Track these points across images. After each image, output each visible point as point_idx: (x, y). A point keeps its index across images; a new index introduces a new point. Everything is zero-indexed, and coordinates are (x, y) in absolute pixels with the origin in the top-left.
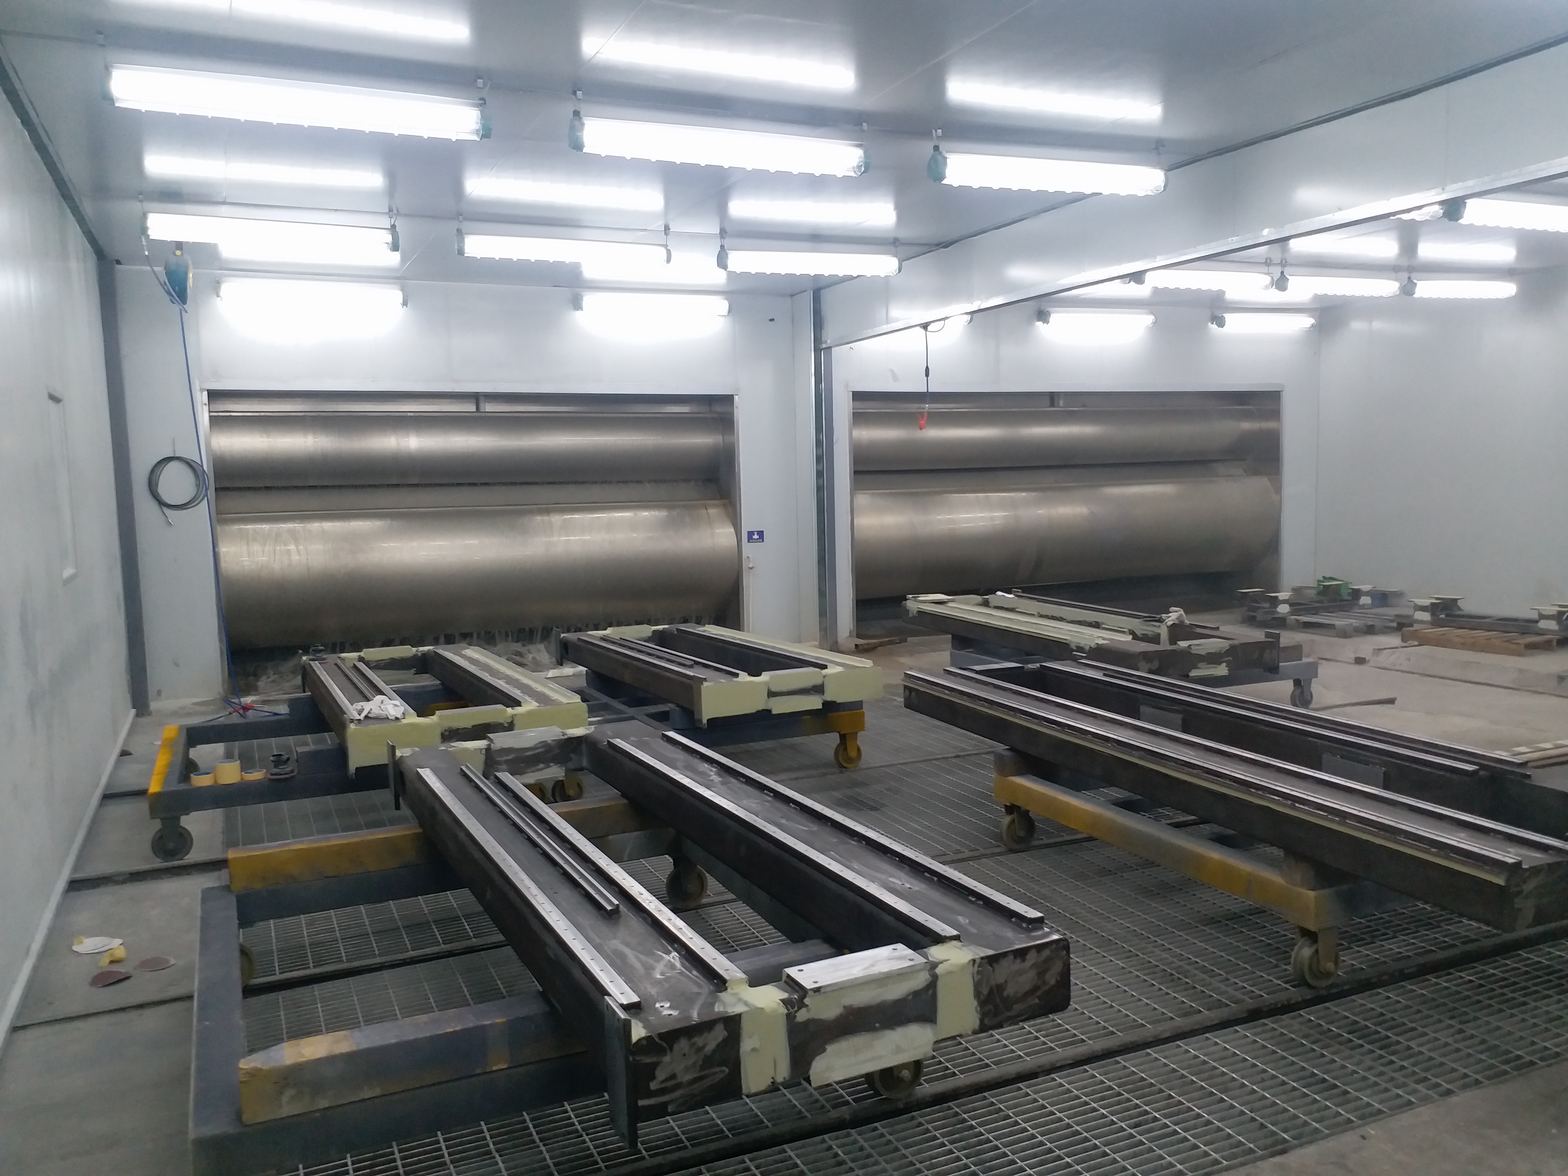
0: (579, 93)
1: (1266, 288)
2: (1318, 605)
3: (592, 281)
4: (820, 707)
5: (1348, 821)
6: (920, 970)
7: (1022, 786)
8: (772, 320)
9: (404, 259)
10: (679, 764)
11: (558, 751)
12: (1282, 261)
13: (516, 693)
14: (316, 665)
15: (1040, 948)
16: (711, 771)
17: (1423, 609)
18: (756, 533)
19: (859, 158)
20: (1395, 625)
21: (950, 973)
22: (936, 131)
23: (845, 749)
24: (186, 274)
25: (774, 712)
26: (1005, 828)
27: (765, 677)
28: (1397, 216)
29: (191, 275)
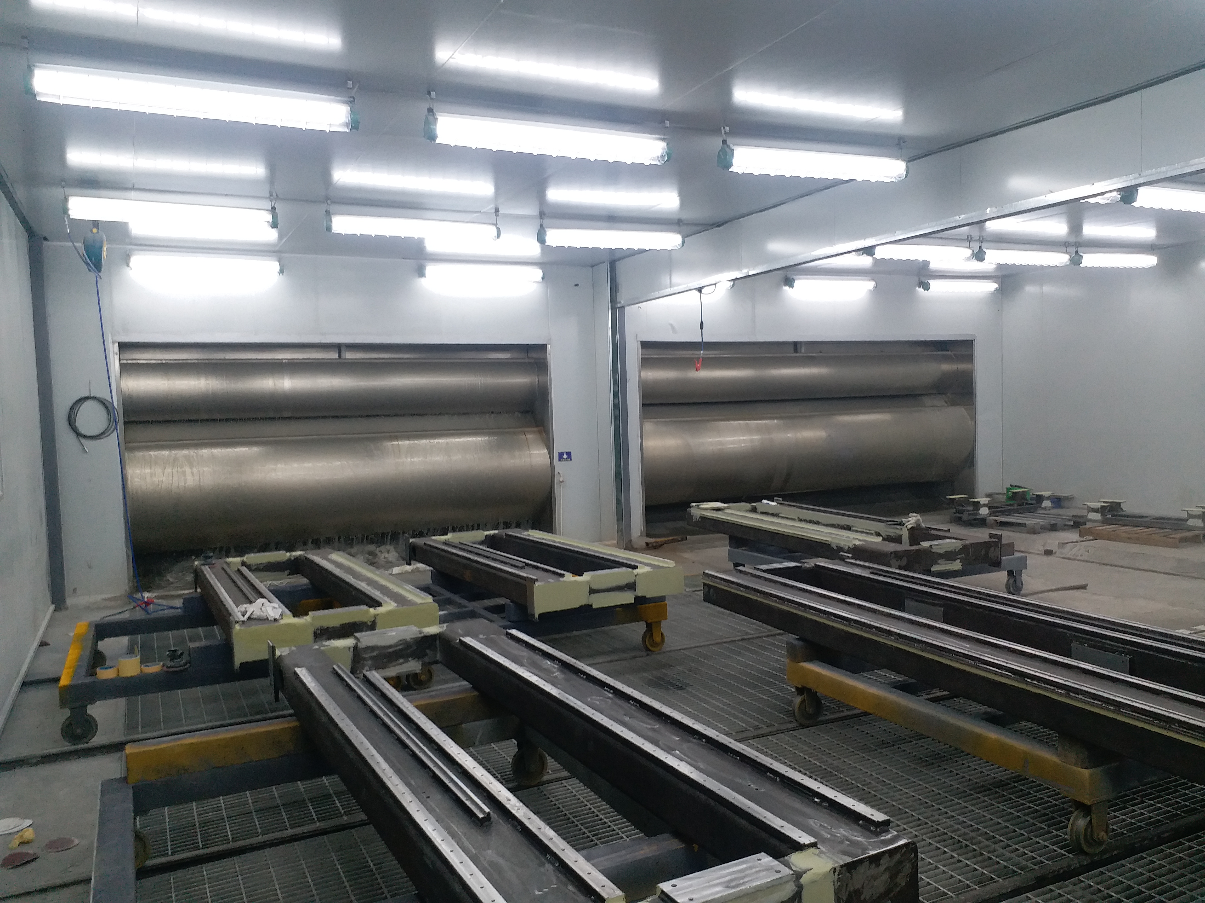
0: (433, 94)
1: (968, 259)
2: (1010, 508)
3: (431, 254)
4: (633, 601)
5: (1121, 710)
6: (787, 882)
7: (813, 672)
8: (577, 285)
9: (281, 237)
10: (525, 662)
11: (416, 648)
12: (980, 238)
13: (376, 594)
14: (206, 570)
15: (891, 852)
16: (554, 667)
17: (1095, 510)
18: (565, 454)
19: (662, 149)
20: (1072, 523)
21: (813, 882)
22: (724, 128)
23: (652, 635)
24: (101, 248)
25: (594, 607)
26: (797, 706)
27: (587, 576)
28: (1086, 200)
29: (105, 249)
